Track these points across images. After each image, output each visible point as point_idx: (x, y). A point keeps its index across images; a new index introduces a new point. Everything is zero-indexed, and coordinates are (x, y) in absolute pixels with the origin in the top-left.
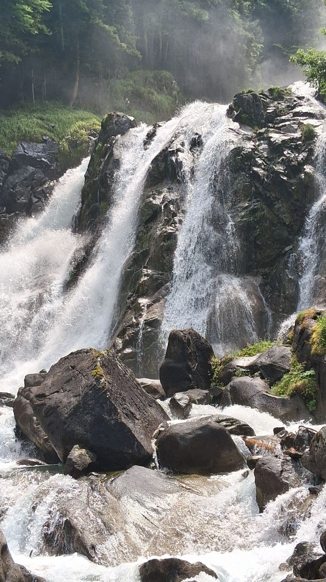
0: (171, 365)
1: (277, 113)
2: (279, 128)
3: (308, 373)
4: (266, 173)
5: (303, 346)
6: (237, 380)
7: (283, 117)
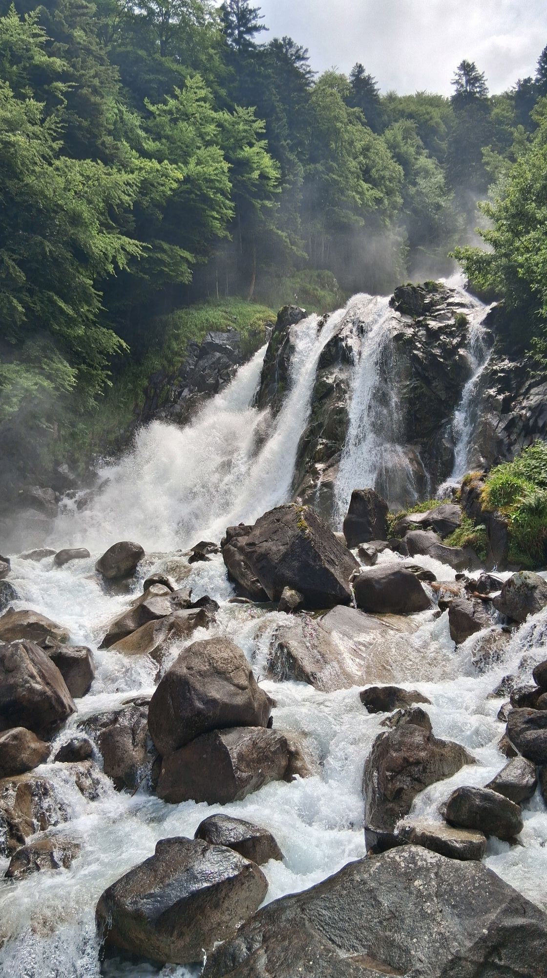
0: (353, 520)
1: (433, 303)
2: (435, 317)
3: (479, 527)
4: (425, 356)
5: (472, 504)
6: (412, 533)
7: (438, 307)
